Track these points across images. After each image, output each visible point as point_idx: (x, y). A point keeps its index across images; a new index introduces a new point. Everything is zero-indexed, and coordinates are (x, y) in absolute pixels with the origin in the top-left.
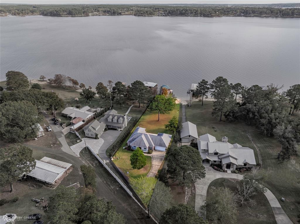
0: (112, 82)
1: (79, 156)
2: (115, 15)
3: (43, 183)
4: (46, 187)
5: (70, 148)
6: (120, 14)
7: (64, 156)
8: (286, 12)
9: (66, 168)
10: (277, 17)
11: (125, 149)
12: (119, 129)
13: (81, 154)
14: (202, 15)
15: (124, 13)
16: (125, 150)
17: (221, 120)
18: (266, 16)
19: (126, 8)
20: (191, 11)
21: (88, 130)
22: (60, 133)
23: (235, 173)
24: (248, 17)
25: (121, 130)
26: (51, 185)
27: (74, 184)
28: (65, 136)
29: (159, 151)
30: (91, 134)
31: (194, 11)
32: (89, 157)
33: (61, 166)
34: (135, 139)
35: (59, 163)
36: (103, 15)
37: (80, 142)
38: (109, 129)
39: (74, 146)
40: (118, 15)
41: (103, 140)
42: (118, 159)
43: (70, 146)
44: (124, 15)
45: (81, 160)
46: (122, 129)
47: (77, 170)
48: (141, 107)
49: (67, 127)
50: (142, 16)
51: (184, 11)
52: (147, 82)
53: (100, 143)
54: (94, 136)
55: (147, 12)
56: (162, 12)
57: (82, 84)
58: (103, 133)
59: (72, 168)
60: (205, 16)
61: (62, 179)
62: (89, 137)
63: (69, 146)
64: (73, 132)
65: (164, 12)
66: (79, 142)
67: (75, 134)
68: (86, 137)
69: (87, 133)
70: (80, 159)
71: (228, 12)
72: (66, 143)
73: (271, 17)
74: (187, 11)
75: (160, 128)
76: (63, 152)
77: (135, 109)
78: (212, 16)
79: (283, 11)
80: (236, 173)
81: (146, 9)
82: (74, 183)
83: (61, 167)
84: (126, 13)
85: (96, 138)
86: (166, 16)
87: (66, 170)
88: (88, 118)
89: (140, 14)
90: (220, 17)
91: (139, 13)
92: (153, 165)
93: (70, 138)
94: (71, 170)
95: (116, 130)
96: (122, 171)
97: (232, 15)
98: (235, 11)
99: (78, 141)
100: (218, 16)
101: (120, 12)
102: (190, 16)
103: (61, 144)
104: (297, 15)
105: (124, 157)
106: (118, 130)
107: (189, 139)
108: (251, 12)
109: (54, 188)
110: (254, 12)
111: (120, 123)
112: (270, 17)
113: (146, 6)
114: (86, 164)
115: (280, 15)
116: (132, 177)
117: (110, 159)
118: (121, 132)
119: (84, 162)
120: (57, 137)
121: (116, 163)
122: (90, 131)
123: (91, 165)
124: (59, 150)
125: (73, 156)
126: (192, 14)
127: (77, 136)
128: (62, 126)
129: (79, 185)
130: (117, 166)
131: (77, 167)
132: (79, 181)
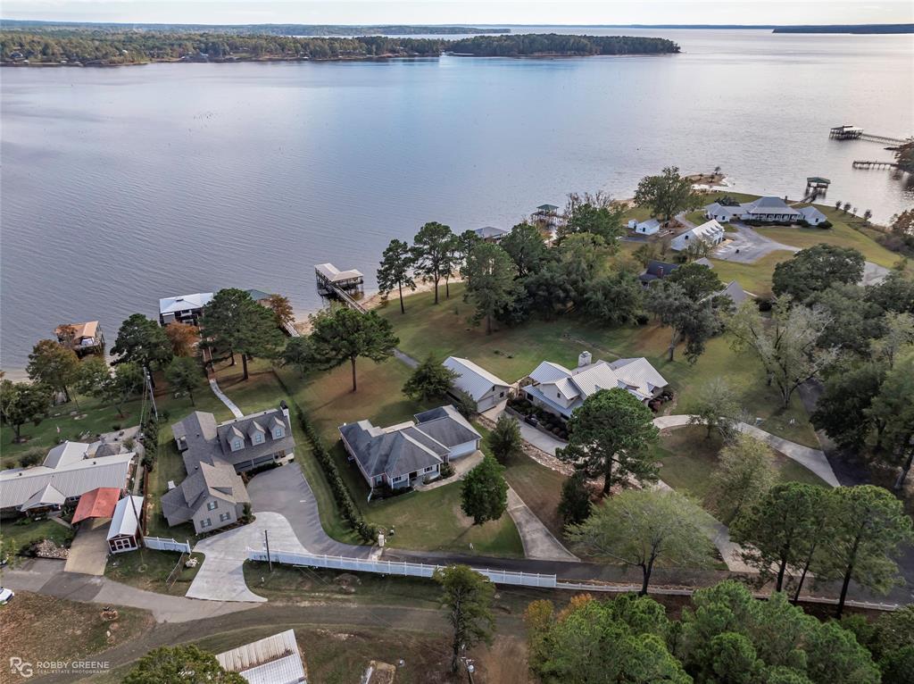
1: (266, 600)
5: (191, 598)
8: (317, 48)
9: (289, 652)
10: (299, 60)
11: (373, 498)
12: (284, 461)
13: (259, 591)
14: (75, 60)
16: (377, 502)
18: (272, 57)
21: (208, 504)
22: (69, 580)
24: (225, 61)
25: (291, 460)
27: (368, 676)
28: (113, 578)
29: (463, 457)
30: (221, 516)
31: (38, 48)
32: (299, 580)
33: (262, 659)
37: (201, 561)
38: (251, 474)
39: (195, 584)
41: (276, 514)
42: (391, 534)
43: (182, 593)
45: (287, 607)
46: (290, 457)
47: (321, 637)
48: (250, 375)
49: (68, 547)
52: (179, 298)
53: (277, 525)
54: (236, 519)
60: (87, 63)
62: (213, 533)
63: (180, 595)
64: (130, 549)
66: (198, 566)
67: (146, 551)
68: (203, 536)
69: (202, 522)
70: (279, 604)
71: (159, 49)
72: (151, 593)
73: (286, 60)
74: (4, 45)
76: (183, 624)
77: (240, 389)
78: (113, 64)
79: (308, 44)
82: (364, 672)
83: (265, 662)
85: (243, 518)
87: (297, 654)
90: (140, 64)
93: (141, 574)
95: (274, 466)
96: (447, 554)
97: (175, 60)
98: (179, 45)
99: (193, 562)
100: (133, 62)
103: (135, 609)
104: (342, 54)
105: (400, 521)
106: (281, 464)
107: (493, 396)
108: (228, 48)
110: (235, 48)
111: (280, 439)
112: (282, 60)
114: (323, 603)
115: (305, 55)
116: (488, 549)
117: (371, 545)
118: (295, 466)
119: (306, 604)
120: (73, 600)
121: (403, 546)
122: (216, 507)
123: (339, 597)
124: (153, 631)
125: (239, 612)
126: (32, 58)
127: (162, 551)
128: (41, 554)
129: (384, 666)
130: (417, 550)
131: (305, 628)
132: (370, 657)
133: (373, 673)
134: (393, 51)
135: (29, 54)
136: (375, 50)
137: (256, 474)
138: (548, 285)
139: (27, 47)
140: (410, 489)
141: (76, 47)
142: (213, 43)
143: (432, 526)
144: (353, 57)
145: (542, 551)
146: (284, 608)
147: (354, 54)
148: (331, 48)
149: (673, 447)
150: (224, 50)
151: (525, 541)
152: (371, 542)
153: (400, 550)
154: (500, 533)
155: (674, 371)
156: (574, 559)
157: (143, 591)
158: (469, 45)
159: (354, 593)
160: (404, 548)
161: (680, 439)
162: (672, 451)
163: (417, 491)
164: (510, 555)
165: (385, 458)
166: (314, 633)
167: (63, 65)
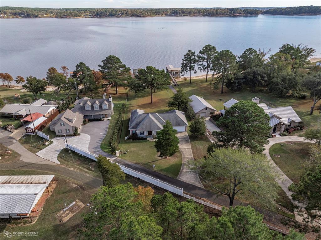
0: (68, 69)
1: (59, 163)
2: (30, 18)
3: (4, 221)
4: (15, 226)
5: (36, 155)
6: (37, 16)
7: (31, 169)
8: (211, 12)
9: (45, 183)
10: (204, 16)
11: (128, 139)
12: (105, 119)
13: (60, 159)
14: (134, 15)
15: (42, 16)
16: (130, 140)
17: (222, 92)
18: (195, 15)
19: (43, 10)
20: (121, 11)
21: (61, 123)
22: (8, 139)
23: (285, 135)
24: (179, 16)
25: (108, 120)
26: (24, 220)
27: (71, 205)
28: (20, 142)
30: (66, 130)
31: (125, 12)
32: (77, 160)
33: (34, 182)
34: (140, 122)
35: (27, 179)
36: (13, 18)
37: (50, 144)
38: (90, 121)
39: (43, 151)
40: (34, 17)
41: (88, 135)
42: (125, 153)
43: (35, 152)
44: (42, 17)
45: (65, 168)
46: (109, 118)
47: (66, 183)
48: (118, 93)
49: (16, 129)
50: (66, 18)
51: (113, 12)
53: (85, 139)
54: (72, 133)
55: (71, 14)
56: (88, 14)
57: (19, 77)
58: (83, 128)
59: (54, 182)
60: (137, 16)
61: (43, 203)
62: (62, 136)
64: (32, 134)
65: (91, 14)
66: (48, 145)
67: (37, 136)
68: (58, 136)
69: (58, 130)
70: (63, 166)
71: (159, 12)
72: (26, 149)
74: (117, 12)
75: (159, 109)
76: (26, 163)
78: (144, 16)
79: (208, 11)
80: (287, 135)
81: (68, 11)
82: (71, 203)
84: (45, 15)
85: (75, 134)
86: (94, 17)
87: (47, 185)
88: (49, 113)
89: (63, 16)
91: (61, 15)
92: (182, 150)
93: (29, 143)
94: (54, 186)
95: (100, 120)
97: (163, 16)
98: (166, 11)
99: (47, 143)
100: (150, 16)
101: (36, 14)
102: (121, 17)
103: (17, 153)
104: (220, 14)
105: (132, 149)
106: (103, 120)
107: (206, 112)
108: (181, 12)
109: (34, 223)
111: (105, 110)
112: (198, 16)
113: (67, 9)
114: (78, 171)
115: (207, 14)
116: (162, 170)
117: (113, 155)
118: (108, 122)
119: (72, 169)
120: (3, 145)
121: (126, 158)
122: (64, 126)
123: (86, 170)
124: (15, 162)
125: (47, 165)
126: (123, 15)
127: (42, 137)
128: (8, 129)
129: (80, 203)
130: (130, 162)
131: (64, 178)
132: (78, 198)
133: (74, 205)
134: (240, 13)
135: (122, 14)
136: (232, 13)
137: (92, 121)
138: (255, 74)
139: (122, 12)
140: (146, 139)
141: (135, 12)
142: (176, 10)
143: (144, 155)
144: (224, 15)
145: (187, 178)
146: (63, 168)
147: (224, 14)
148: (216, 12)
149: (291, 150)
150: (179, 13)
151: (182, 172)
152: (114, 154)
153: (123, 160)
154: (172, 165)
155: (311, 119)
156: (201, 186)
157: (24, 148)
158: (272, 11)
159: (93, 171)
160: (125, 160)
161: (297, 147)
162: (289, 152)
163: (148, 140)
164: (170, 175)
165: (139, 123)
166: (65, 181)
167: (130, 17)
